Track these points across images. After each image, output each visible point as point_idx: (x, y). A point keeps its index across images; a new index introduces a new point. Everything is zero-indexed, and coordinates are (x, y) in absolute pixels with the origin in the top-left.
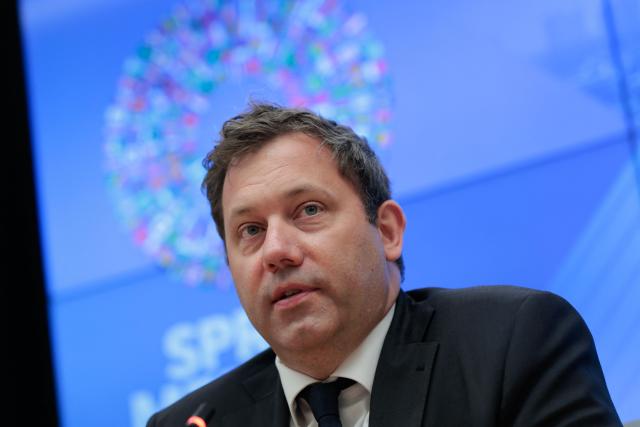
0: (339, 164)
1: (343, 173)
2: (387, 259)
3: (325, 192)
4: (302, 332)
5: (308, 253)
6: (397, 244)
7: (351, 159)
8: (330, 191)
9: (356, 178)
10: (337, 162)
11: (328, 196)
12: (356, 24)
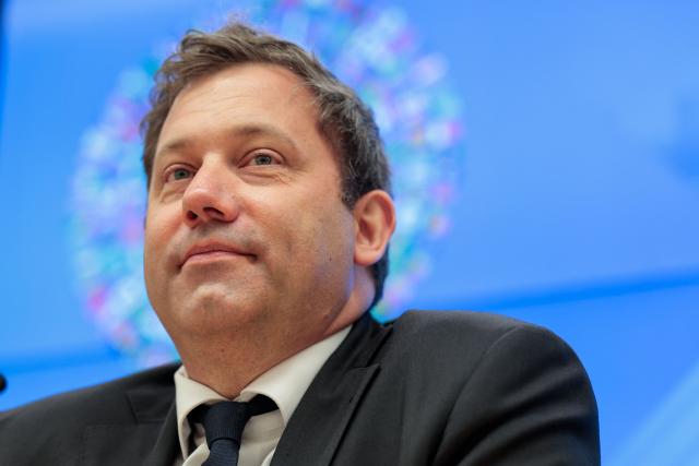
0: (320, 115)
1: (322, 128)
2: (356, 261)
3: (289, 141)
4: (208, 302)
5: (246, 208)
6: (377, 249)
7: (337, 114)
8: (299, 143)
9: (339, 142)
10: (316, 112)
11: (294, 148)
12: (431, 70)
